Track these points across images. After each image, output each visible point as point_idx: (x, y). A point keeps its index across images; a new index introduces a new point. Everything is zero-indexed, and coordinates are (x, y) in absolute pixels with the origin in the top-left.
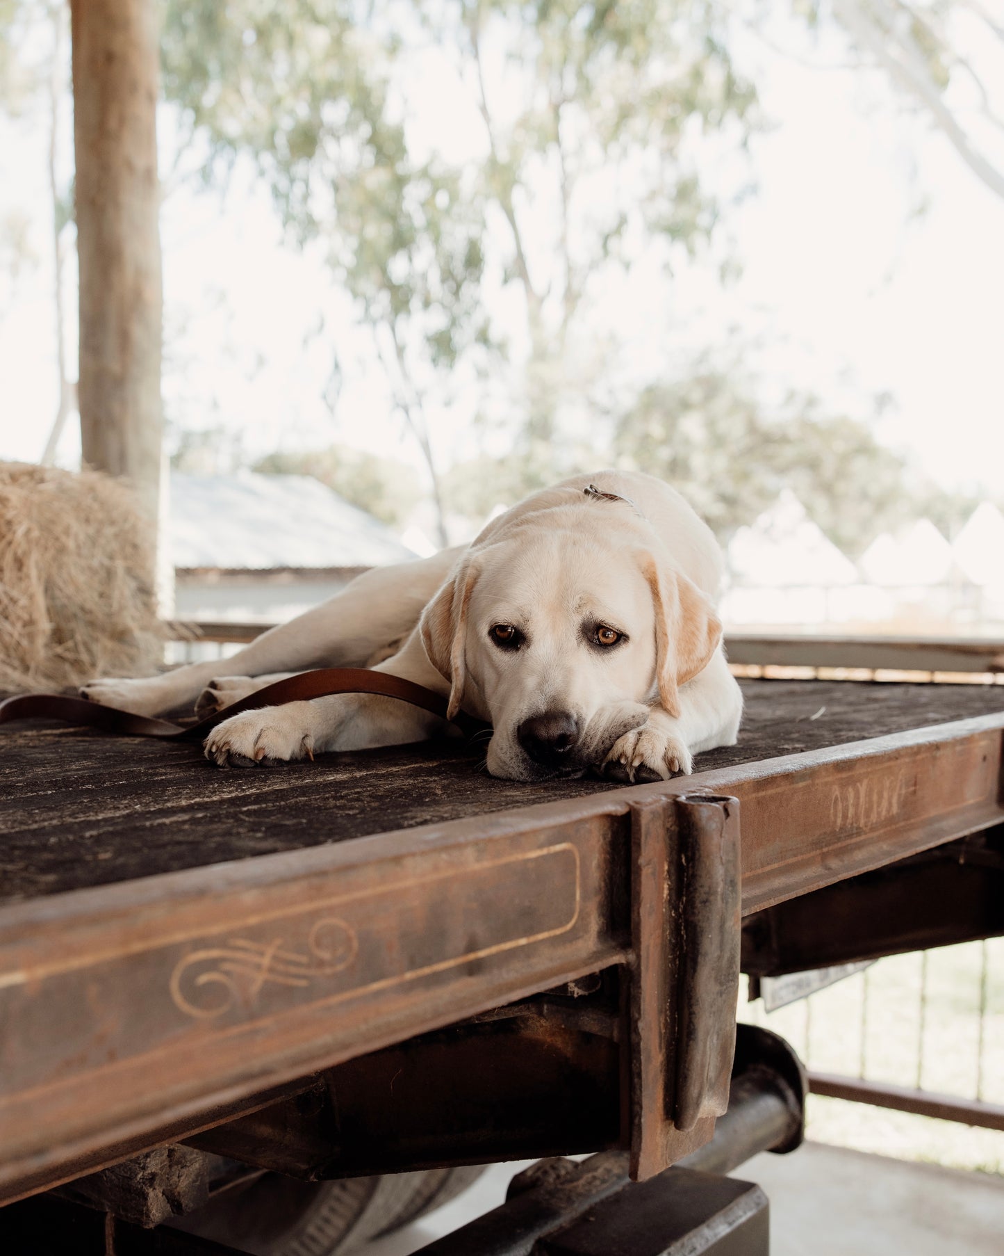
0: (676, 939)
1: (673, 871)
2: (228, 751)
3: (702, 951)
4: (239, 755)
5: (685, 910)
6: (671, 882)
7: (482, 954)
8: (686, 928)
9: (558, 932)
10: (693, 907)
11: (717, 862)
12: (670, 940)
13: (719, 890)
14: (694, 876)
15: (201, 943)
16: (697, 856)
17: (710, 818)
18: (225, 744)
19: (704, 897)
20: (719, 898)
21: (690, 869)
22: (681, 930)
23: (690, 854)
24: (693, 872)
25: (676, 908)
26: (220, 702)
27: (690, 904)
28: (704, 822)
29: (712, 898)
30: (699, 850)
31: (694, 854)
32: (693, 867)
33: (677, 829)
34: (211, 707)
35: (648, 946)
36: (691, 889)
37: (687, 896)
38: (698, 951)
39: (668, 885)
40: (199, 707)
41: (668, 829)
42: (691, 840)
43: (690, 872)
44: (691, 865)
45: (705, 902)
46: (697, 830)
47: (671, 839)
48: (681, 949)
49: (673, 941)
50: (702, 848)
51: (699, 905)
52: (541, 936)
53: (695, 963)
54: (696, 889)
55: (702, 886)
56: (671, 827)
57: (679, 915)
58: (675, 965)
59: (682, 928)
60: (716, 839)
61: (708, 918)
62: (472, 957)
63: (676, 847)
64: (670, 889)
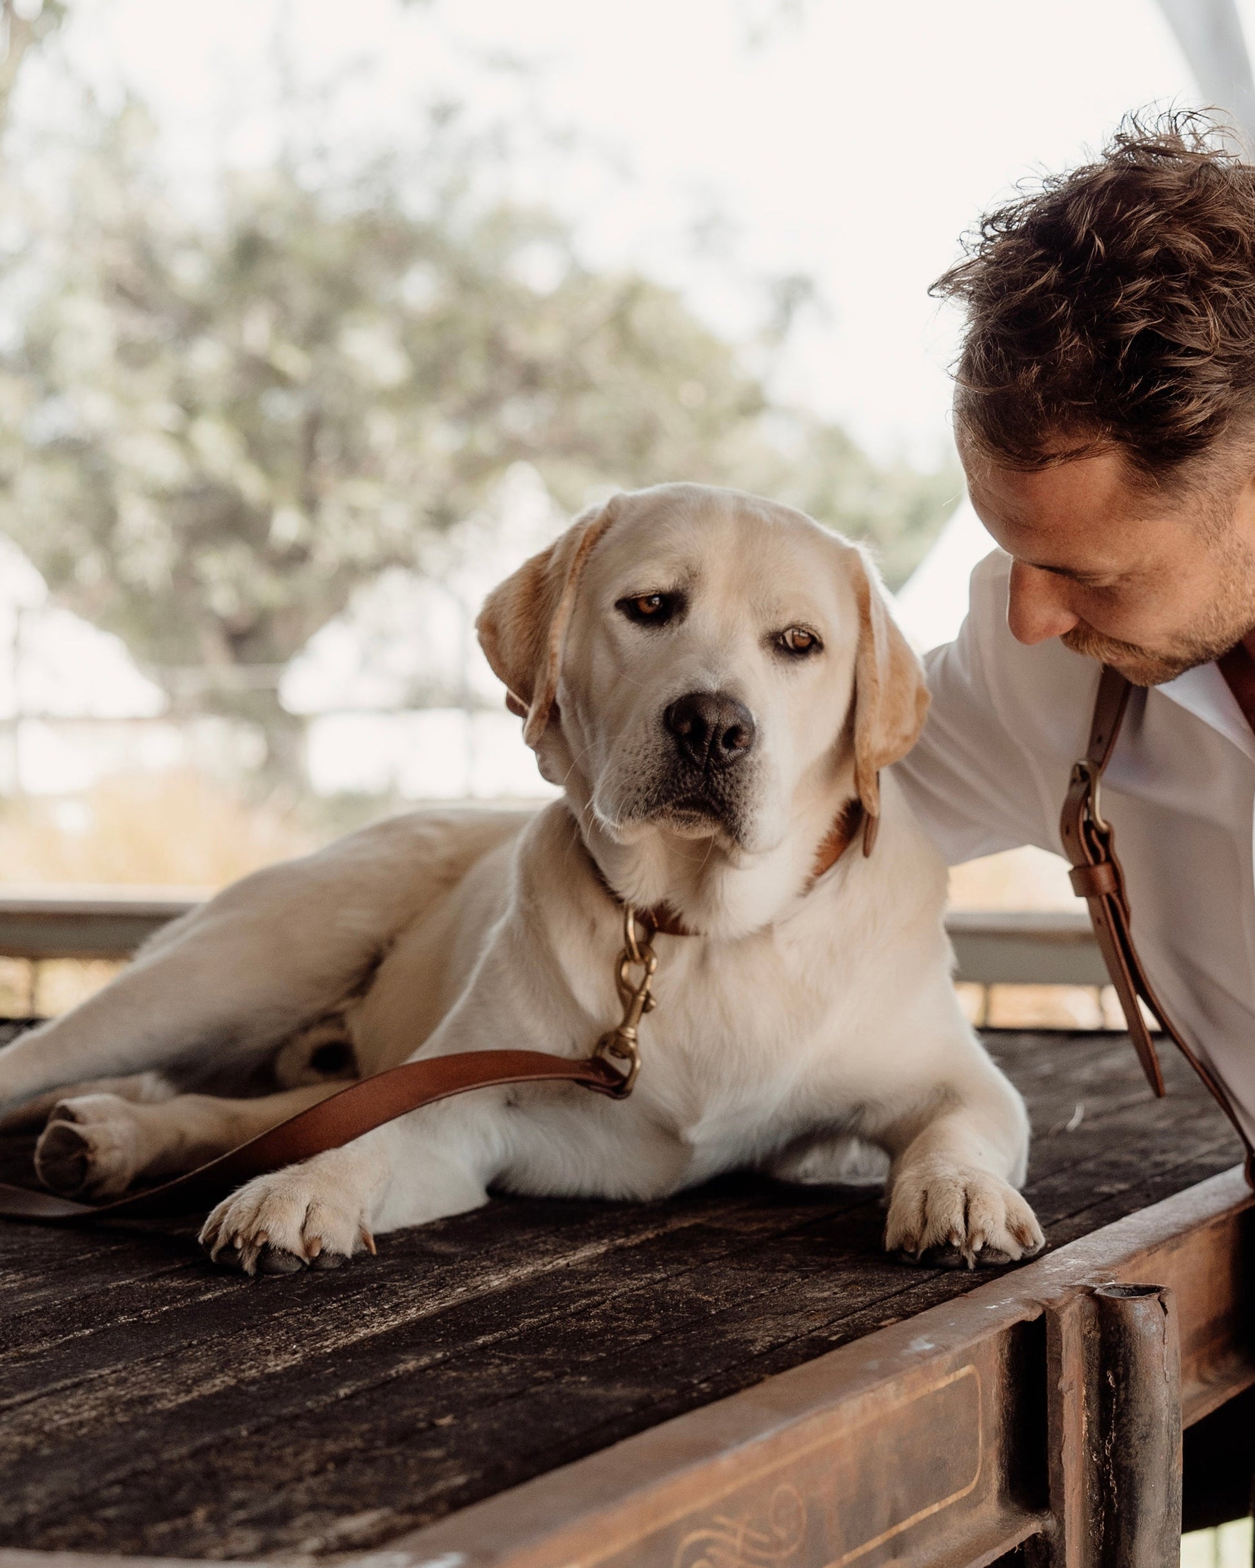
0: (1101, 1495)
1: (1093, 1397)
2: (266, 1245)
3: (1143, 1507)
4: (284, 1250)
5: (1114, 1452)
6: (1091, 1412)
7: (903, 1526)
8: (1115, 1476)
9: (964, 1493)
10: (1128, 1445)
11: (1159, 1380)
12: (1091, 1497)
13: (1163, 1419)
14: (1127, 1401)
15: (694, 1521)
16: (1132, 1374)
17: (1147, 1318)
18: (258, 1233)
19: (1143, 1430)
20: (1164, 1430)
21: (1122, 1392)
22: (1109, 1480)
23: (1120, 1370)
24: (1127, 1396)
25: (1099, 1450)
26: (91, 1145)
27: (1124, 1440)
28: (1140, 1324)
29: (1154, 1431)
30: (1134, 1364)
31: (1127, 1370)
32: (1126, 1388)
33: (1099, 1336)
34: (76, 1155)
35: (1071, 1506)
36: (1125, 1420)
37: (1118, 1431)
38: (1136, 1507)
39: (1087, 1416)
40: (43, 1157)
41: (1085, 1336)
42: (1122, 1350)
43: (1123, 1397)
44: (1123, 1385)
45: (1144, 1438)
46: (1130, 1335)
47: (1089, 1350)
48: (1109, 1506)
49: (1096, 1498)
50: (1140, 1361)
51: (1134, 1441)
52: (951, 1499)
53: (1132, 1523)
54: (1131, 1420)
55: (1140, 1415)
56: (1089, 1332)
57: (1106, 1460)
58: (1100, 1532)
59: (1111, 1477)
60: (1157, 1348)
61: (1150, 1461)
62: (895, 1531)
63: (1096, 1362)
64: (1089, 1423)
